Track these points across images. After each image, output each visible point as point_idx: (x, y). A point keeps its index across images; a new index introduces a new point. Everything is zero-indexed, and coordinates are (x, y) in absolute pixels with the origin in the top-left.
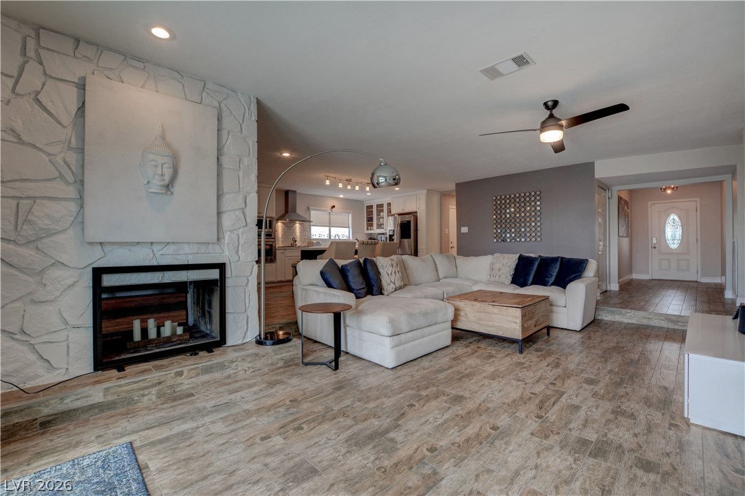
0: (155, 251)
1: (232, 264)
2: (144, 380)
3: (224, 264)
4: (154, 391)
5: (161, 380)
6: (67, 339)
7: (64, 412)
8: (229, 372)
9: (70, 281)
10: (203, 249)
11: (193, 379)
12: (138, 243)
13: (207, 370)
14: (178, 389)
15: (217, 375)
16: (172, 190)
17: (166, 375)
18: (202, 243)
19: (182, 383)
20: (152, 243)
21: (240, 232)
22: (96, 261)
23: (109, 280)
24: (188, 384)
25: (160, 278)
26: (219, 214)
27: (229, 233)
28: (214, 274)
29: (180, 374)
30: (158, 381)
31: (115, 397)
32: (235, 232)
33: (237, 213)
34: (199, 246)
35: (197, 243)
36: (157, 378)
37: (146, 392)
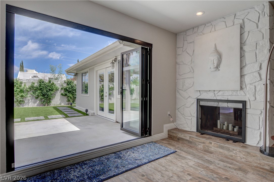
0: (215, 94)
1: (251, 102)
2: (200, 139)
3: (245, 101)
4: (202, 144)
5: (204, 142)
6: (191, 119)
7: (181, 138)
8: (231, 153)
9: (192, 102)
10: (234, 93)
11: (216, 148)
12: (209, 91)
13: (222, 148)
14: (210, 149)
15: (226, 152)
16: (219, 69)
17: (206, 141)
18: (234, 91)
19: (211, 147)
20: (214, 91)
21: (256, 84)
22: (198, 97)
23: (202, 103)
24: (213, 149)
25: (217, 105)
26: (242, 76)
27: (249, 85)
28: (240, 106)
29: (211, 143)
30: (203, 142)
31: (192, 141)
32: (254, 84)
33: (254, 74)
34: (232, 92)
35: (232, 91)
36: (203, 141)
37: (200, 144)
